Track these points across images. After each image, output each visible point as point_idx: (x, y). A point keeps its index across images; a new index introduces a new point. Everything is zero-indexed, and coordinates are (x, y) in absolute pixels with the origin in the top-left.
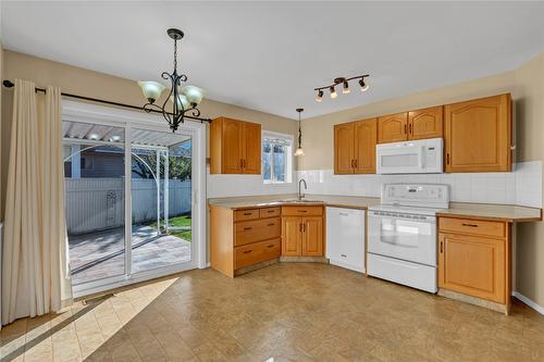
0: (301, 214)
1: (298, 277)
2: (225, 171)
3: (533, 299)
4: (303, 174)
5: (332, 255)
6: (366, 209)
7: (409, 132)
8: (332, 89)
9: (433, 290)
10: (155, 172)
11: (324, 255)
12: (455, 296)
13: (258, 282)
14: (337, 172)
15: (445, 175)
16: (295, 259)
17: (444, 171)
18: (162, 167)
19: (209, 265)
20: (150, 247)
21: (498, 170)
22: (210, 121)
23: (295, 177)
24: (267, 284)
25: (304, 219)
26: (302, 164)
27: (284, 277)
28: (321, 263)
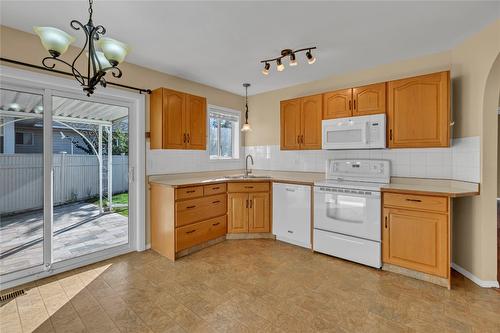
0: (247, 190)
1: (243, 257)
2: (166, 145)
3: (470, 270)
4: (251, 150)
5: (279, 231)
6: (312, 185)
7: (353, 108)
8: (279, 61)
9: (378, 265)
10: (97, 148)
11: (270, 231)
12: (400, 271)
13: (201, 265)
14: (284, 147)
15: (387, 151)
16: (242, 236)
17: (387, 146)
18: (105, 142)
19: (149, 247)
20: (89, 227)
21: (439, 145)
22: (149, 92)
23: (242, 152)
24: (210, 267)
25: (251, 196)
26: (250, 139)
27: (229, 257)
28: (268, 240)
